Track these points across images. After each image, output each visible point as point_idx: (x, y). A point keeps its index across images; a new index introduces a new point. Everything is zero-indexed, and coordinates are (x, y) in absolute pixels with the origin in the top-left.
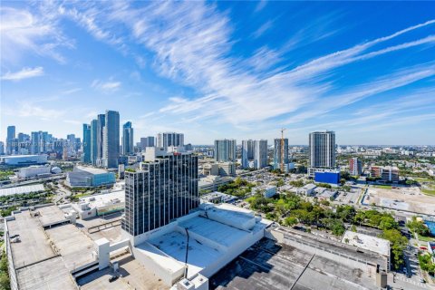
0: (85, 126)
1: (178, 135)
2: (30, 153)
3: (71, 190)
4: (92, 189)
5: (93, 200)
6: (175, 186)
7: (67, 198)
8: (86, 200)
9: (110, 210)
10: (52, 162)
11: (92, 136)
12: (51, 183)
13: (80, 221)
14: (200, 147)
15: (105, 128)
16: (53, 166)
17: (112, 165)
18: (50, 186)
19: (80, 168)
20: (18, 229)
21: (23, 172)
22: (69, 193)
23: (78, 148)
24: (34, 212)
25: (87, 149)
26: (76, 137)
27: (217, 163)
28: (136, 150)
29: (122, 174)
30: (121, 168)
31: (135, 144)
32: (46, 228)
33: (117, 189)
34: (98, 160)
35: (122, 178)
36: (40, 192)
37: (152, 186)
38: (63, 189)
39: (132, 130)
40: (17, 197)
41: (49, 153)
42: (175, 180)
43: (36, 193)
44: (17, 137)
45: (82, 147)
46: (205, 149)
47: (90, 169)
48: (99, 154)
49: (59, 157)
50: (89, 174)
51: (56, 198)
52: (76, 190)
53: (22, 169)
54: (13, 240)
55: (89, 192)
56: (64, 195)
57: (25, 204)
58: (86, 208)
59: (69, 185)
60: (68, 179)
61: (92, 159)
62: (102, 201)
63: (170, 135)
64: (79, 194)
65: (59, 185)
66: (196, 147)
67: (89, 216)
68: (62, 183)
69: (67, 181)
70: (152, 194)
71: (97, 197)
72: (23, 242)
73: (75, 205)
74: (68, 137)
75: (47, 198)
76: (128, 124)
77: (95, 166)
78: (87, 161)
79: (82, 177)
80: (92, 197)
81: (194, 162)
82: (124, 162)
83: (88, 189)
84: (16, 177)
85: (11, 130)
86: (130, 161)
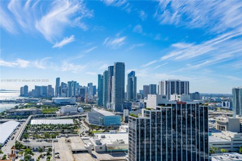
0: (99, 76)
1: (183, 83)
2: (66, 97)
3: (89, 126)
4: (103, 128)
5: (103, 137)
6: (179, 137)
7: (87, 132)
8: (99, 136)
9: (116, 148)
10: (78, 104)
11: (104, 84)
12: (78, 120)
13: (94, 153)
14: (211, 96)
15: (113, 77)
16: (79, 107)
17: (118, 109)
18: (77, 121)
19: (95, 109)
20: (59, 149)
21: (63, 109)
22: (88, 129)
23: (95, 93)
24: (68, 139)
25: (100, 95)
26: (94, 85)
27: (237, 117)
28: (139, 97)
29: (126, 118)
30: (126, 112)
31: (138, 92)
32: (74, 152)
33: (123, 131)
34: (108, 104)
35: (126, 122)
36: (71, 125)
37: (153, 133)
38: (84, 125)
39: (135, 78)
40: (59, 126)
41: (77, 97)
42: (179, 131)
43: (69, 125)
44: (60, 85)
45: (97, 93)
46: (219, 100)
47: (102, 111)
48: (109, 99)
49: (83, 100)
50: (102, 115)
51: (80, 131)
52: (92, 127)
53: (63, 107)
54: (56, 156)
55: (101, 130)
56: (85, 130)
57: (63, 132)
58: (99, 143)
59: (88, 122)
60: (87, 118)
61: (104, 103)
62: (110, 139)
63: (173, 83)
64: (95, 130)
65: (82, 122)
66: (206, 95)
67: (101, 150)
68: (84, 120)
69: (87, 120)
70: (153, 141)
71: (107, 135)
72: (61, 159)
73: (91, 139)
74: (89, 84)
75: (75, 130)
76: (132, 73)
77: (106, 109)
78: (100, 105)
79: (96, 117)
80: (103, 135)
81: (203, 113)
82: (128, 107)
83: (100, 127)
84: (59, 112)
85: (58, 80)
86: (134, 106)
